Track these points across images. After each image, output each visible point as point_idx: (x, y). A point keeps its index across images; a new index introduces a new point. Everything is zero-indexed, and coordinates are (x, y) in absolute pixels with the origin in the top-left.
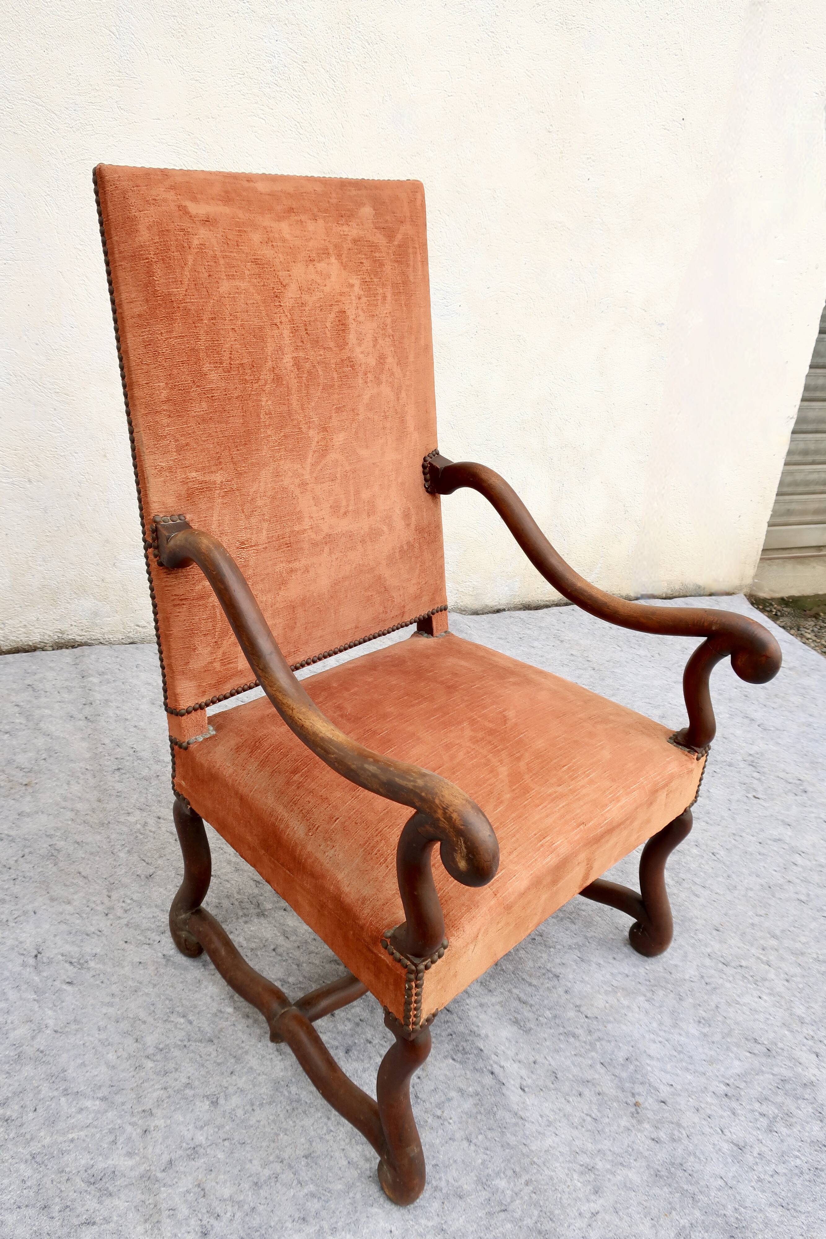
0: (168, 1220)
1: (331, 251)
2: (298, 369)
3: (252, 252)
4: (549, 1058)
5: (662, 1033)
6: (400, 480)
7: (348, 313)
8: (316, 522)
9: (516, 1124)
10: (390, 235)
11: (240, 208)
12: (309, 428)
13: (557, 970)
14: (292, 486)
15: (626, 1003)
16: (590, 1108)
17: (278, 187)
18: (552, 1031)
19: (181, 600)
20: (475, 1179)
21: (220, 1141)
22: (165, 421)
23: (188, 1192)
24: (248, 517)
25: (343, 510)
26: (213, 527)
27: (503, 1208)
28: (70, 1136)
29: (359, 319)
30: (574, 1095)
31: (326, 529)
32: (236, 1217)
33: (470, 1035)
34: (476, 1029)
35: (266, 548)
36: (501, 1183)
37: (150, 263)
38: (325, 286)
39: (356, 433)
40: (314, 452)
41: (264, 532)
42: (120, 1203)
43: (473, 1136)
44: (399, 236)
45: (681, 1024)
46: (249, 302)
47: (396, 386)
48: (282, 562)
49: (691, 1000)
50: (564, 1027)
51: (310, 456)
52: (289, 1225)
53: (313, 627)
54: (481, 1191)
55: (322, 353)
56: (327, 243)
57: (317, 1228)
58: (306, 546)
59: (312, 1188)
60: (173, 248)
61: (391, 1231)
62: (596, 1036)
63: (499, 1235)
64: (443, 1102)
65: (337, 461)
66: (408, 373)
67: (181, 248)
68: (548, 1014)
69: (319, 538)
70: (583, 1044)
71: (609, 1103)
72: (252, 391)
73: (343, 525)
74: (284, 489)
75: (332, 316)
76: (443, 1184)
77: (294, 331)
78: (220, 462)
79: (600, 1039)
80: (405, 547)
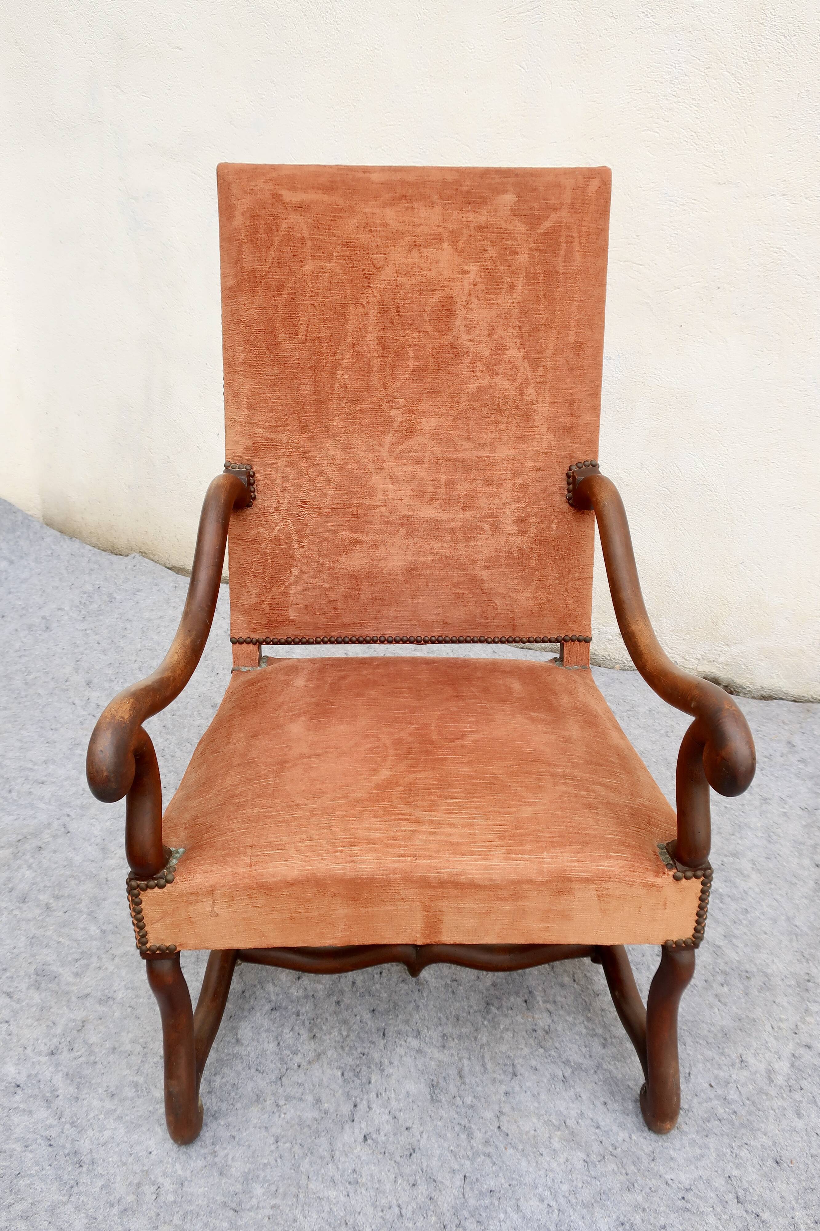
0: (45, 1028)
1: (444, 237)
2: (383, 349)
3: (345, 236)
4: (425, 1136)
5: (562, 1201)
6: (519, 481)
7: (457, 299)
8: (391, 501)
9: (322, 1158)
10: (533, 221)
11: (341, 196)
12: (392, 407)
13: (520, 1069)
14: (366, 460)
15: (556, 1145)
16: (408, 1204)
17: (398, 176)
18: (455, 1116)
19: (238, 540)
20: (246, 1170)
21: (128, 1005)
22: (241, 380)
23: (74, 1020)
24: (313, 480)
25: (428, 496)
26: (277, 482)
27: (237, 1209)
28: (61, 939)
29: (473, 306)
30: (408, 1181)
31: (403, 510)
32: (81, 1059)
33: (376, 1064)
34: (386, 1062)
35: (329, 513)
36: (258, 1191)
37: (241, 244)
38: (430, 270)
39: (455, 420)
40: (396, 431)
41: (329, 498)
42: (37, 998)
43: (284, 1140)
44: (547, 224)
45: (597, 1209)
46: (333, 281)
47: (519, 380)
48: (345, 530)
49: (639, 1198)
50: (469, 1121)
51: (391, 434)
52: (100, 1091)
53: (383, 605)
54: (239, 1182)
55: (415, 335)
56: (441, 230)
57: (113, 1108)
58: (376, 521)
59: (141, 1080)
60: (261, 231)
61: (150, 1153)
62: (489, 1149)
63: (212, 1224)
64: (295, 1098)
65: (425, 445)
66: (541, 369)
67: (270, 230)
68: (469, 1100)
69: (394, 517)
70: (469, 1148)
71: (430, 1213)
72: (326, 363)
73: (427, 512)
74: (356, 462)
75: (435, 299)
76: (222, 1154)
77: (384, 311)
78: (287, 424)
79: (488, 1155)
80: (516, 554)
